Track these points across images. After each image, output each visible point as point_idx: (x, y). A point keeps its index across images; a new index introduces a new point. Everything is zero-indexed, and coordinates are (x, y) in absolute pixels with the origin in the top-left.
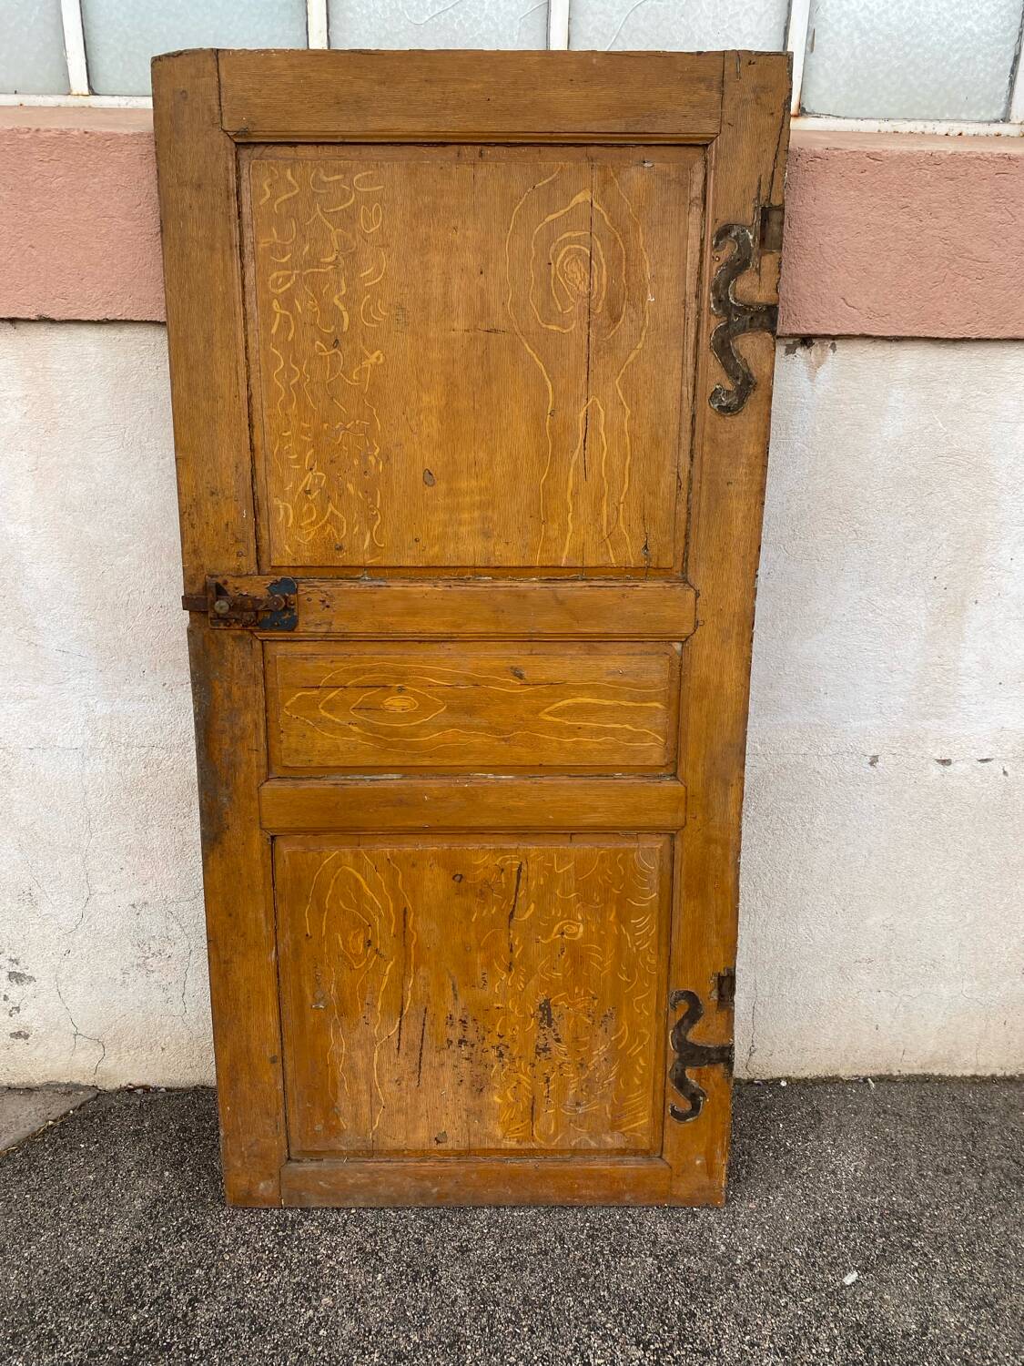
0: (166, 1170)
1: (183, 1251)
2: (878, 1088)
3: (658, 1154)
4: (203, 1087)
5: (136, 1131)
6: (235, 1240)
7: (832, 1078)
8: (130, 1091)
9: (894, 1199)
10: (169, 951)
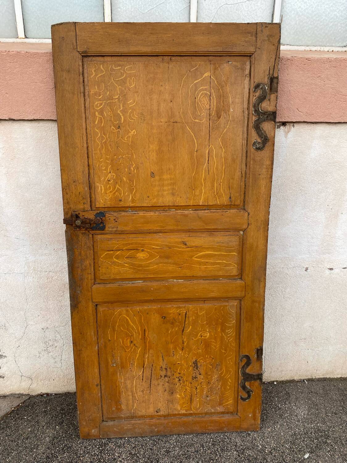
0: (57, 426)
1: (65, 457)
2: (308, 383)
3: (236, 413)
4: (68, 393)
5: (44, 411)
6: (84, 452)
7: (292, 380)
8: (42, 395)
9: (319, 425)
10: (56, 344)
